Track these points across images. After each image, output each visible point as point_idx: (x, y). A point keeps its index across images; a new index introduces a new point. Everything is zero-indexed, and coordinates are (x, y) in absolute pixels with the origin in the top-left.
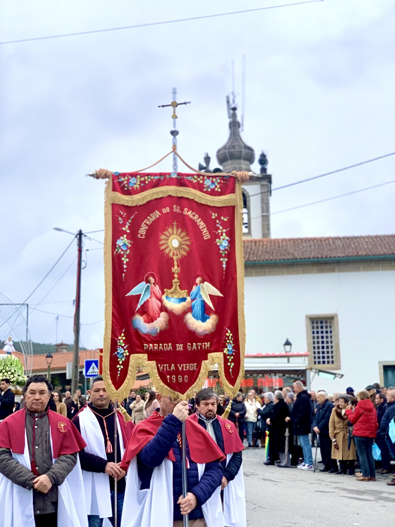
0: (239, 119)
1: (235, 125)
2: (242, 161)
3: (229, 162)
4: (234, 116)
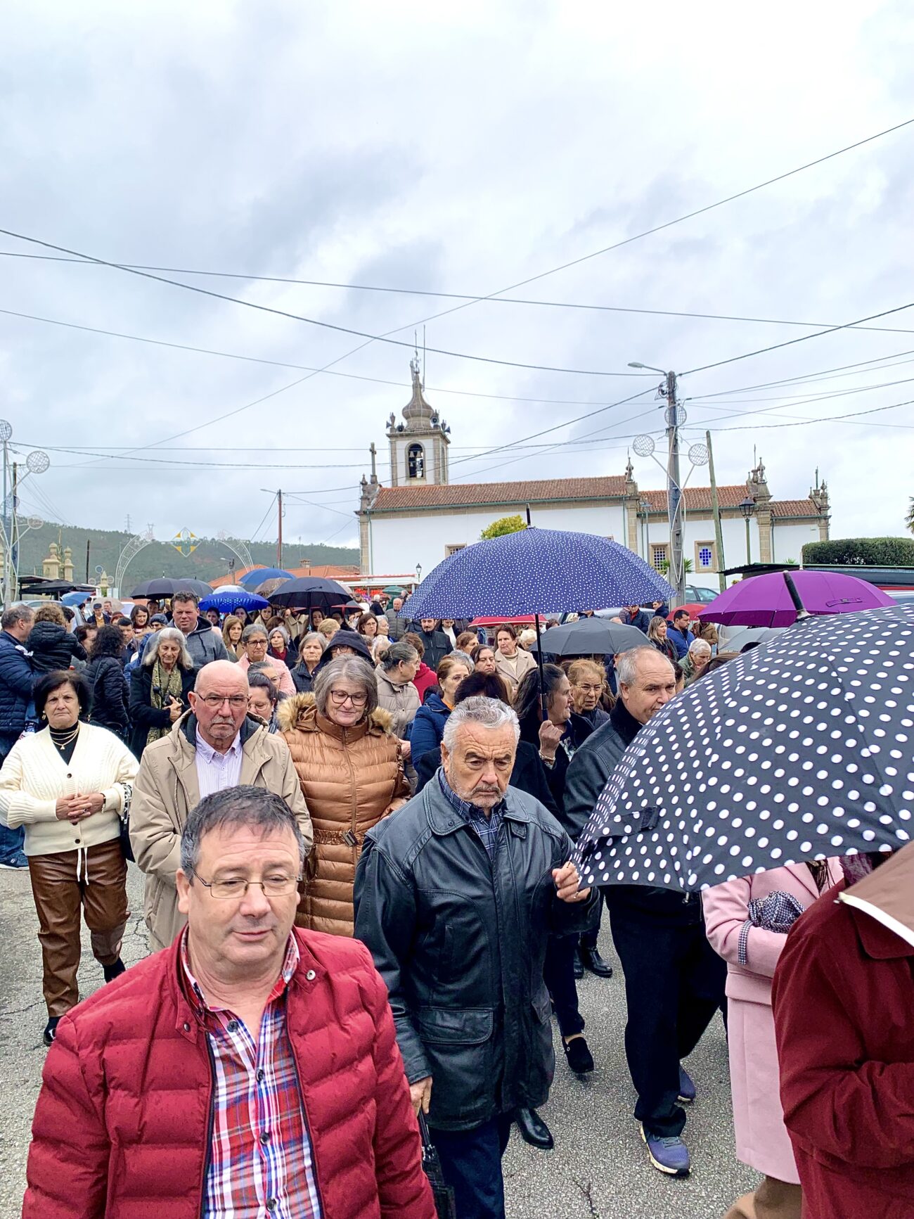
0: (421, 381)
1: (418, 387)
2: (421, 418)
3: (412, 419)
4: (416, 378)
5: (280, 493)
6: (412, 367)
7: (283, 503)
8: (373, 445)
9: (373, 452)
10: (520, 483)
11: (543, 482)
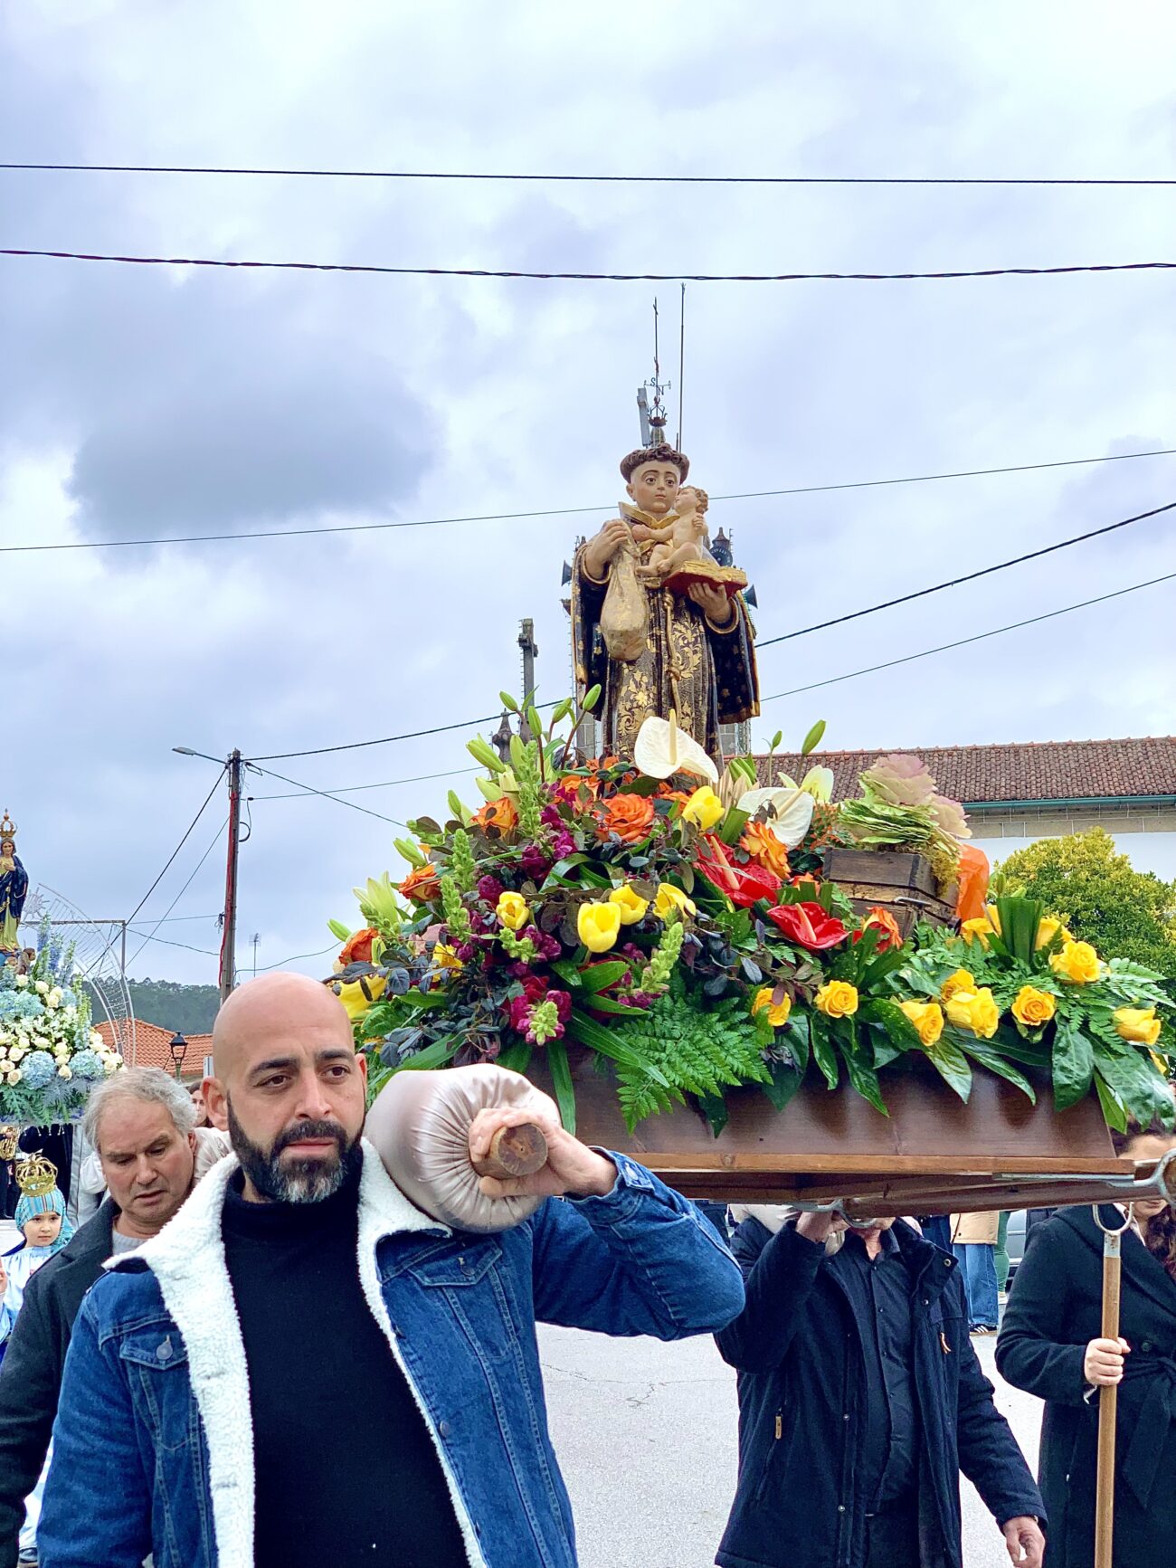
5: (235, 763)
6: (642, 405)
7: (242, 796)
8: (528, 626)
9: (528, 647)
10: (1015, 750)
11: (1092, 746)
